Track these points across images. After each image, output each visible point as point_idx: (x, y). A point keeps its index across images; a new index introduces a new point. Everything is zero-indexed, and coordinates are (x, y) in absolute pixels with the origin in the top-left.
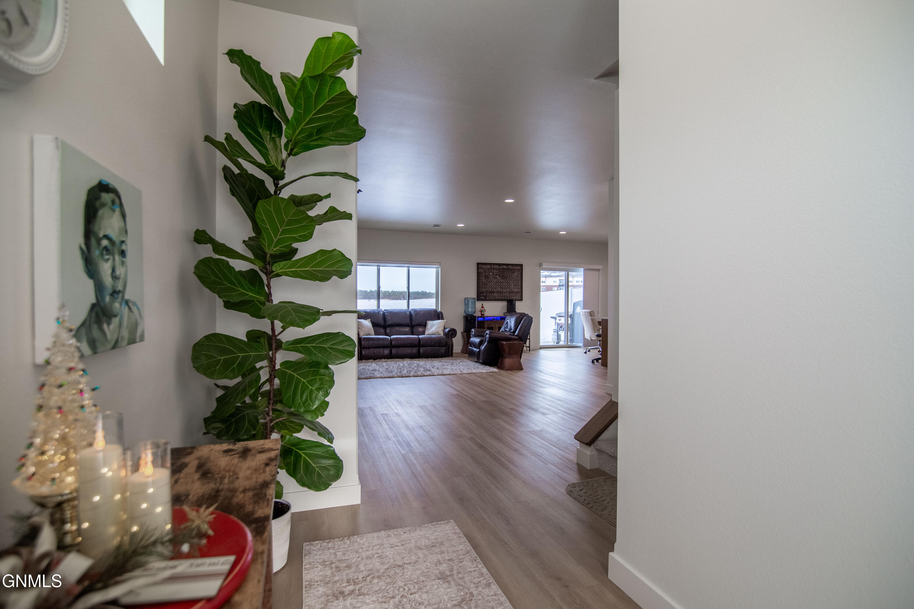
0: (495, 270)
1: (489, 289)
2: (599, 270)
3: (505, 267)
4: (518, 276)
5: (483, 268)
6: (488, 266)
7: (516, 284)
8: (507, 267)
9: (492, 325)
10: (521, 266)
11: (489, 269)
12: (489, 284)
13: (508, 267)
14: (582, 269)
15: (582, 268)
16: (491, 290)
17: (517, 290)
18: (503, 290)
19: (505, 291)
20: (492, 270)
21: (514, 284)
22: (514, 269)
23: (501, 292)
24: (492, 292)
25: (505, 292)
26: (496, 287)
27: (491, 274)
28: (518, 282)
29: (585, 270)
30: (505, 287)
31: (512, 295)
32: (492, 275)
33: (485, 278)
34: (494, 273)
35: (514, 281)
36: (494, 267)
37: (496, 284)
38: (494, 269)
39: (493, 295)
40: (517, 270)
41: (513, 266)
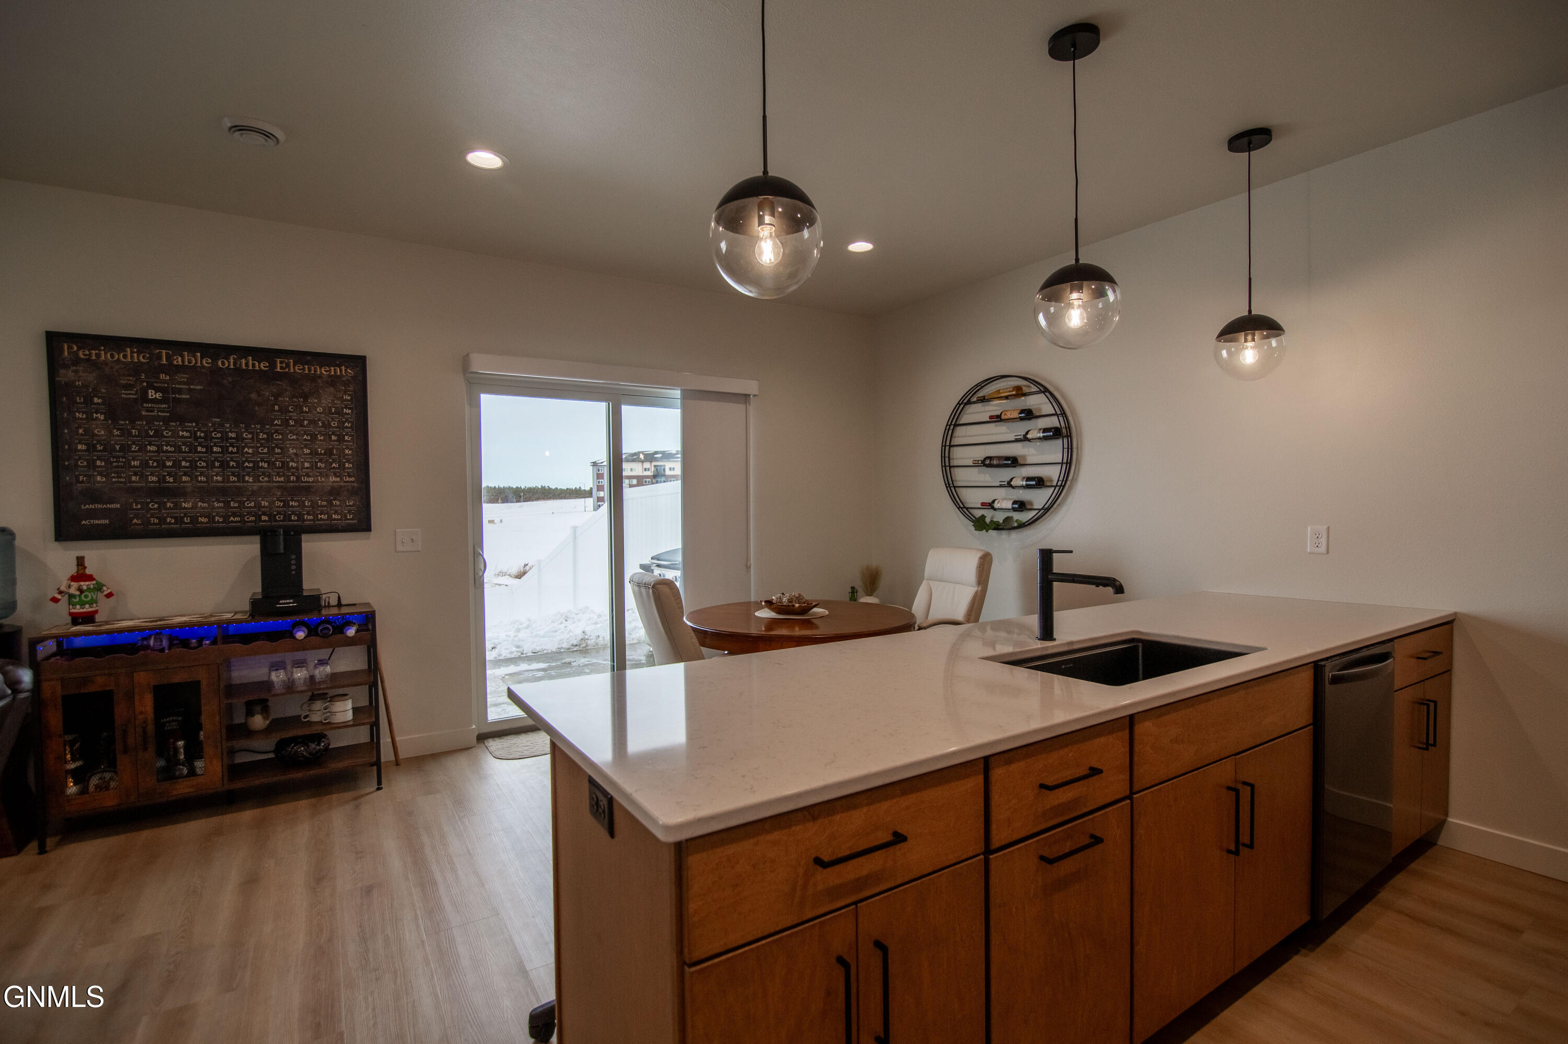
0: (183, 377)
1: (143, 477)
2: (745, 398)
3: (247, 363)
4: (339, 412)
5: (94, 365)
6: (131, 356)
7: (329, 452)
8: (264, 366)
9: (100, 680)
10: (359, 362)
11: (136, 369)
12: (142, 449)
13: (273, 365)
14: (677, 393)
15: (673, 384)
16: (162, 480)
17: (333, 479)
18: (241, 479)
19: (256, 486)
20: (162, 376)
21: (314, 453)
22: (314, 378)
23: (223, 492)
24: (161, 492)
25: (253, 493)
26: (193, 465)
27: (151, 394)
28: (341, 439)
29: (689, 396)
30: (256, 467)
31: (302, 505)
32: (164, 400)
33: (112, 415)
34: (176, 391)
35: (314, 437)
36: (178, 361)
37: (193, 449)
38: (172, 369)
39: (177, 506)
40: (333, 381)
41: (308, 363)
